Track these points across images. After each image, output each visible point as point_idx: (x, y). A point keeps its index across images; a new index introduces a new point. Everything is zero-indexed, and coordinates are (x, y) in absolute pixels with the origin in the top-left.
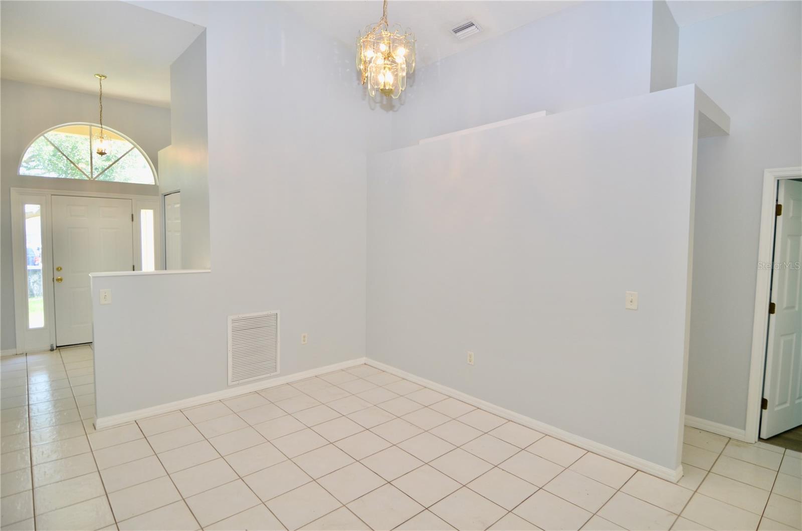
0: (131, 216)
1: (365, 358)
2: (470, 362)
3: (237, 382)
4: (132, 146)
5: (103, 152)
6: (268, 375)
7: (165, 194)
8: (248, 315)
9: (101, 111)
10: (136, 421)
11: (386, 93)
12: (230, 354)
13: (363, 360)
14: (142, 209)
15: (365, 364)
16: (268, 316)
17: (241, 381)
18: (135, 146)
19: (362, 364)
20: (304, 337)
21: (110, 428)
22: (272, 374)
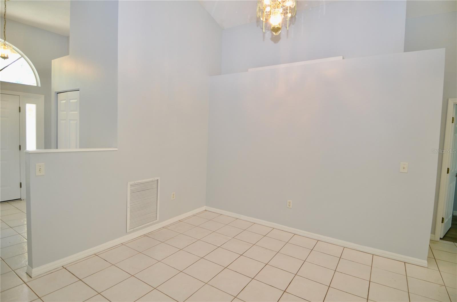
0: (19, 108)
1: (205, 207)
2: (289, 206)
3: (132, 230)
4: (20, 56)
5: (6, 56)
6: (152, 223)
7: (58, 92)
8: (139, 181)
9: (5, 25)
10: (63, 267)
11: (276, 30)
12: (129, 210)
13: (204, 208)
14: (27, 103)
15: (205, 210)
16: (152, 181)
17: (135, 229)
18: (22, 56)
19: (204, 211)
20: (173, 195)
21: (44, 275)
22: (154, 222)
